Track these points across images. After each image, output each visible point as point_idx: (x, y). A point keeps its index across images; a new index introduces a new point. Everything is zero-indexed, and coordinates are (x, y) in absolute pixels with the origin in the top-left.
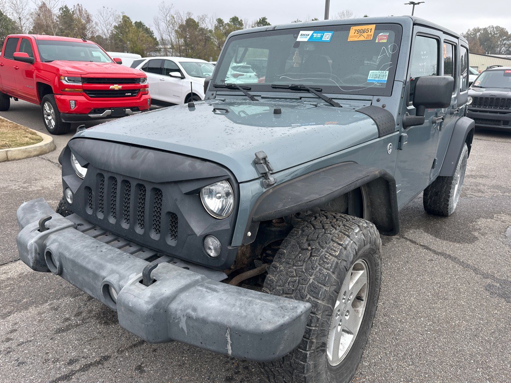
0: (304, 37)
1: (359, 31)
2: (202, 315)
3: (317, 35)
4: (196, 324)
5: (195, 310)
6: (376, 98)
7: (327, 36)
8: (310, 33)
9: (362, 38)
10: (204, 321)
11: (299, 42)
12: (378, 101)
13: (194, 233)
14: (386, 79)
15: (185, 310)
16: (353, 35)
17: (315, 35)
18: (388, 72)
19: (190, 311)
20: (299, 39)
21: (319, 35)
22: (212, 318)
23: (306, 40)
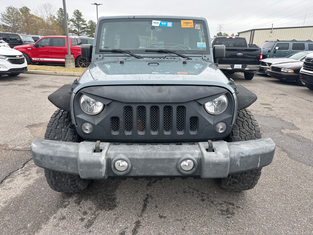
0: (156, 23)
1: (186, 23)
2: (247, 154)
3: (164, 23)
4: (245, 159)
5: (243, 153)
6: (204, 55)
7: (170, 24)
8: (159, 22)
9: (188, 27)
10: (249, 156)
11: (154, 27)
12: (205, 57)
13: (210, 123)
14: (206, 46)
15: (239, 155)
16: (183, 24)
17: (162, 23)
18: (205, 43)
19: (241, 155)
20: (153, 25)
21: (165, 23)
22: (252, 154)
23: (158, 25)
